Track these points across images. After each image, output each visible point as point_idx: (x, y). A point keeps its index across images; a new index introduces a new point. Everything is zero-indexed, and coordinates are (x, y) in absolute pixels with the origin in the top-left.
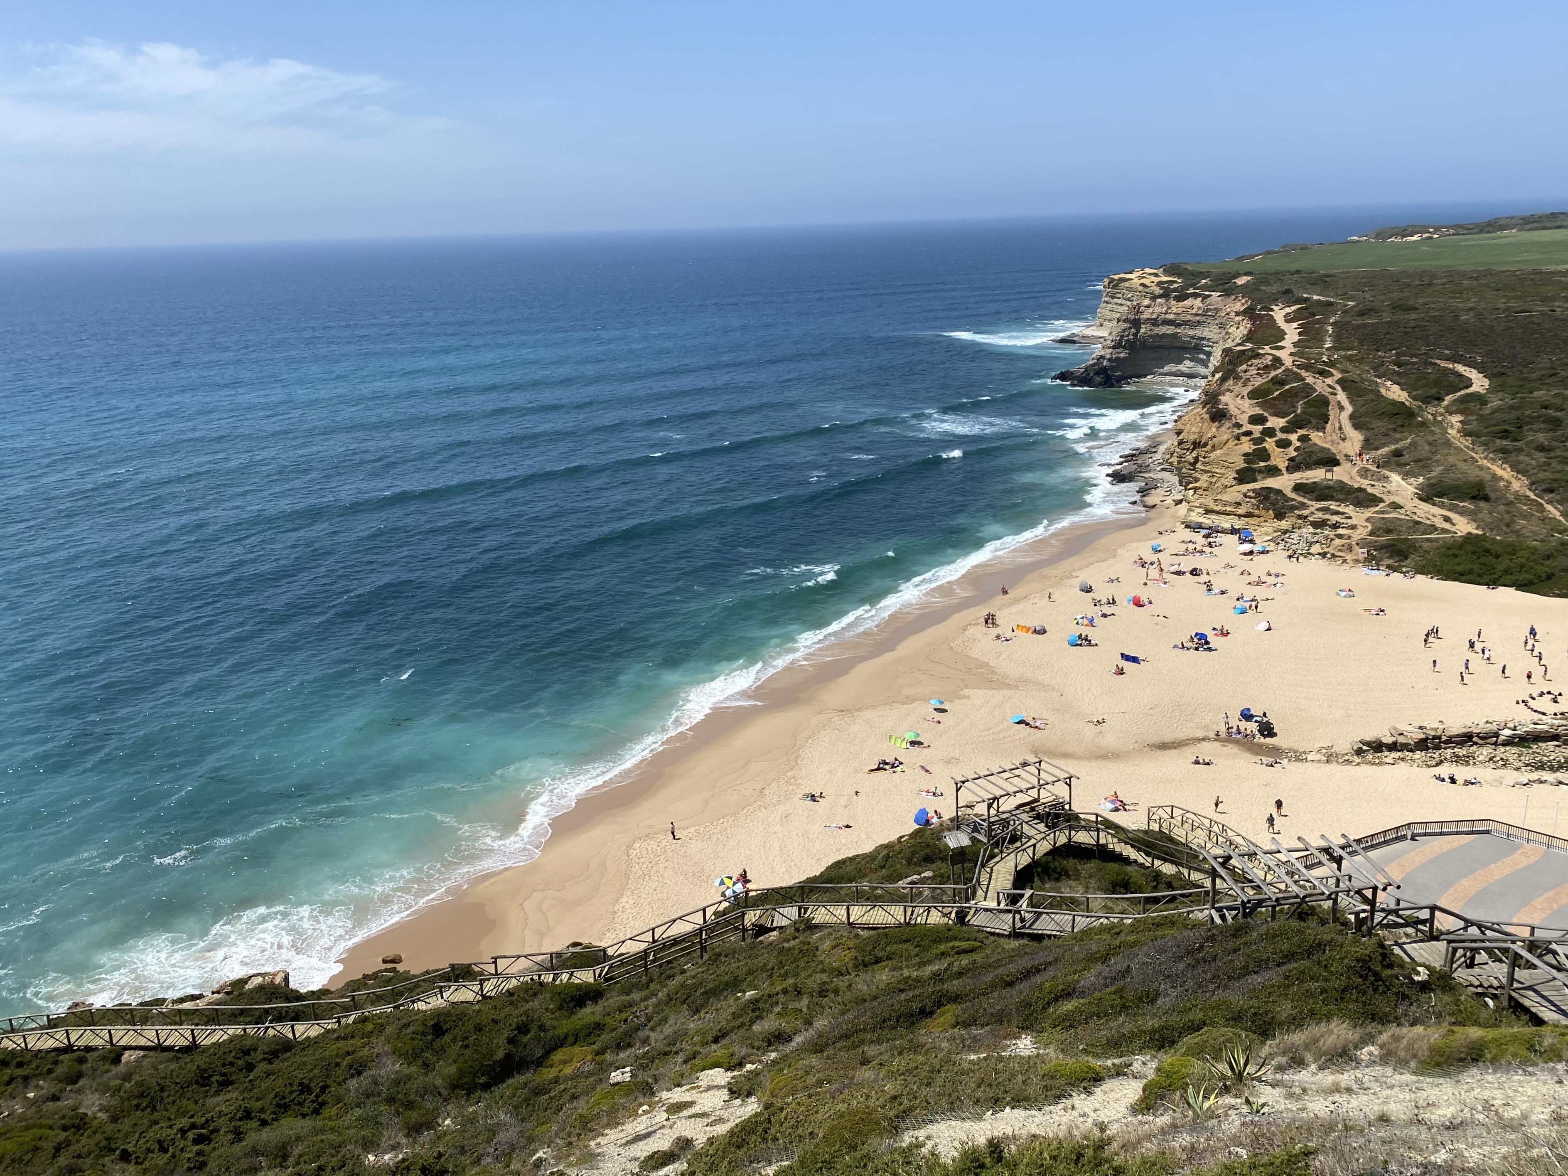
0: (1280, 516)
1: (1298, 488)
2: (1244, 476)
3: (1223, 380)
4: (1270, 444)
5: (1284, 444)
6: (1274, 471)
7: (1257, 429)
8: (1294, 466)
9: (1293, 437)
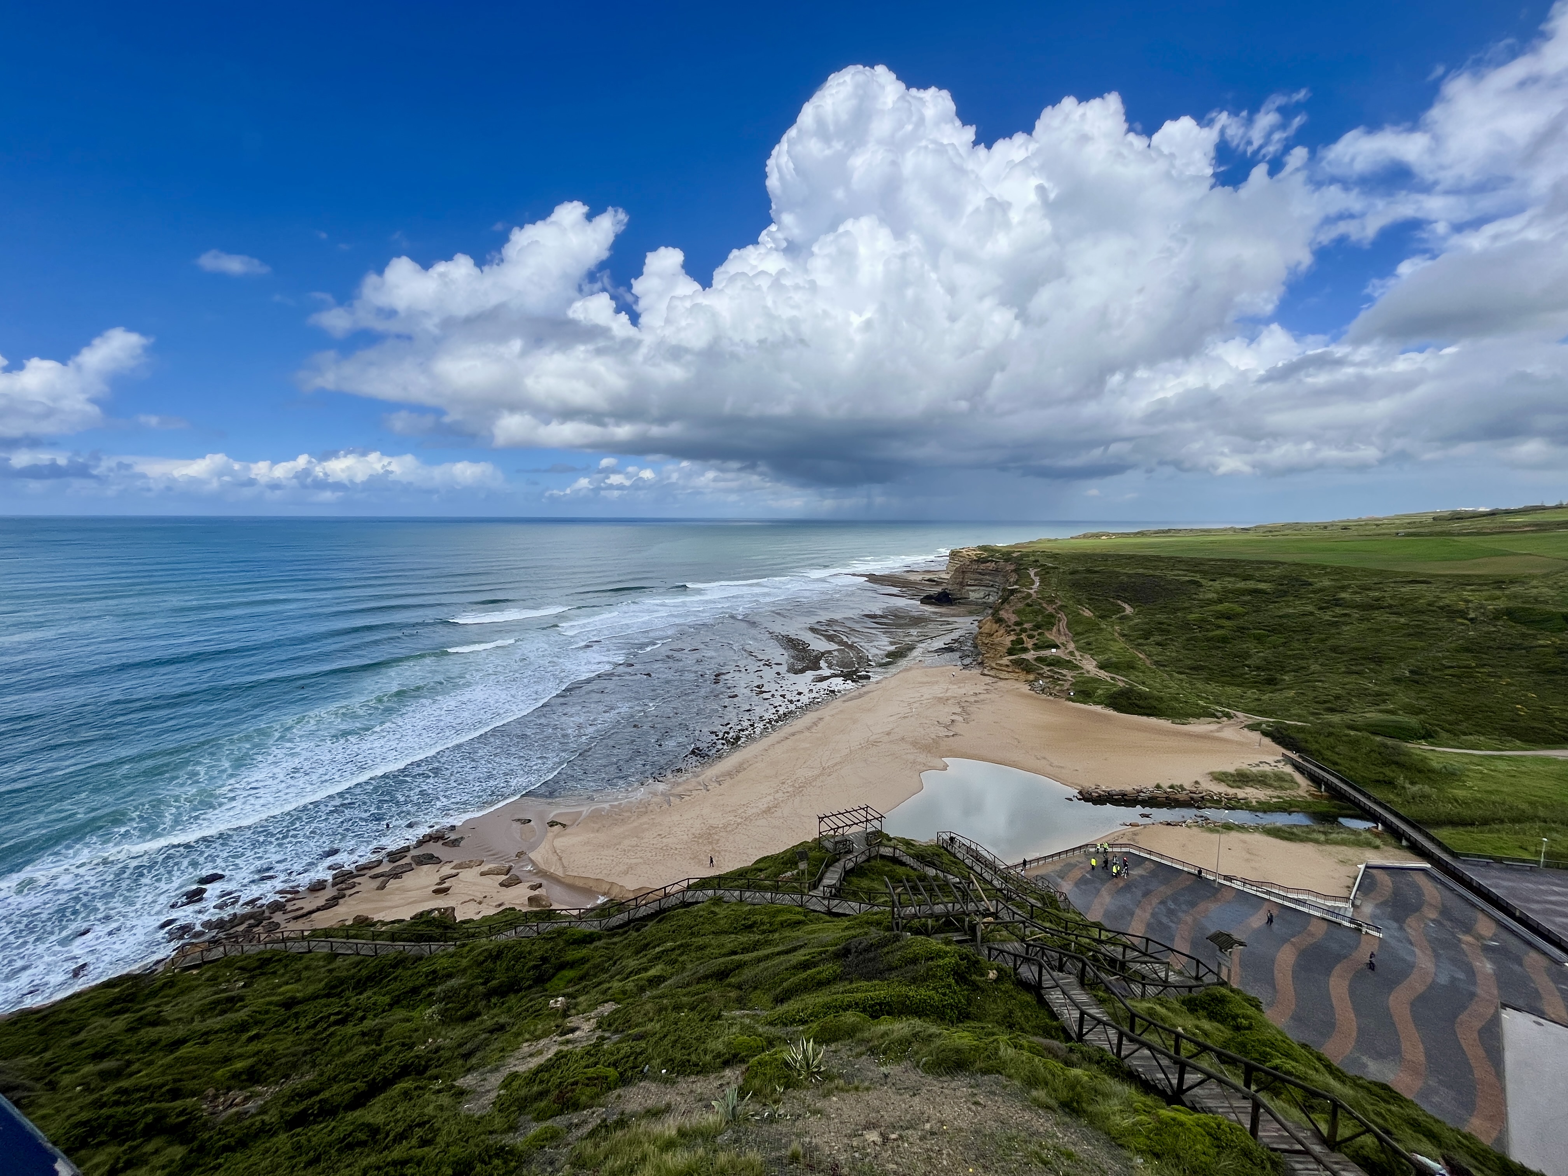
0: (1028, 672)
1: (1039, 659)
2: (1010, 652)
3: (1002, 603)
4: (1024, 636)
5: (1031, 637)
6: (1025, 650)
7: (1018, 628)
8: (1037, 647)
9: (1036, 633)
